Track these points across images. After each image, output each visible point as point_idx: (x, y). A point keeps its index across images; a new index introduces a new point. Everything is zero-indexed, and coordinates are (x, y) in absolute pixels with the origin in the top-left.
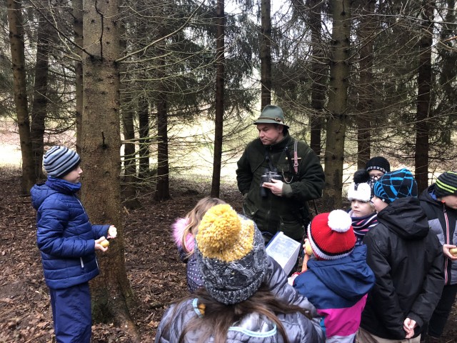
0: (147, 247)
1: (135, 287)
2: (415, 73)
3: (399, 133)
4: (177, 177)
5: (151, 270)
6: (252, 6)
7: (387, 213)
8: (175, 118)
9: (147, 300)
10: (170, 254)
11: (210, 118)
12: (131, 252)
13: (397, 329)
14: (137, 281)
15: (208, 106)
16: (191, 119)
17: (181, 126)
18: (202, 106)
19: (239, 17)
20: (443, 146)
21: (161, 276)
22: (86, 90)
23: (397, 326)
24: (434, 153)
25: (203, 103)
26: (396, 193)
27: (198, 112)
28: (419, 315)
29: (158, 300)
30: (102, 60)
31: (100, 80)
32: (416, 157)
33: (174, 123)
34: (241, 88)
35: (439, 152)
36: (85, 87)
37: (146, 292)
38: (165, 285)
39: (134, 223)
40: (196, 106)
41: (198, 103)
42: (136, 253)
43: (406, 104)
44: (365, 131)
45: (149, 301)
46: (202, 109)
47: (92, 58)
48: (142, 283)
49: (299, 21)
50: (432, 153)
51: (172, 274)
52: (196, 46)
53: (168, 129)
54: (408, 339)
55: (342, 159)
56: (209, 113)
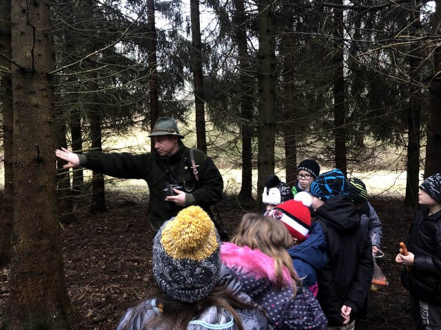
0: (86, 262)
1: (76, 304)
2: (331, 85)
3: (320, 139)
4: (113, 189)
5: (91, 284)
6: (181, 23)
7: (324, 210)
8: (108, 131)
9: (89, 315)
10: (111, 267)
11: (145, 130)
12: (69, 268)
13: (335, 316)
14: (78, 297)
15: (142, 118)
16: (125, 131)
17: (115, 138)
18: (136, 118)
19: (169, 32)
20: (358, 149)
21: (103, 289)
22: (17, 103)
23: (336, 313)
24: (351, 156)
25: (137, 114)
26: (330, 191)
27: (132, 123)
28: (354, 302)
29: (101, 314)
30: (34, 72)
31: (32, 93)
32: (336, 160)
33: (108, 135)
34: (174, 100)
35: (355, 154)
36: (15, 100)
37: (88, 308)
38: (108, 298)
39: (70, 238)
40: (130, 118)
41: (132, 116)
42: (74, 268)
43: (325, 112)
44: (291, 138)
45: (92, 317)
46: (136, 121)
47: (22, 71)
48: (83, 298)
49: (226, 37)
50: (349, 156)
51: (114, 286)
52: (128, 59)
53: (102, 141)
54: (345, 325)
55: (273, 164)
56: (143, 125)
